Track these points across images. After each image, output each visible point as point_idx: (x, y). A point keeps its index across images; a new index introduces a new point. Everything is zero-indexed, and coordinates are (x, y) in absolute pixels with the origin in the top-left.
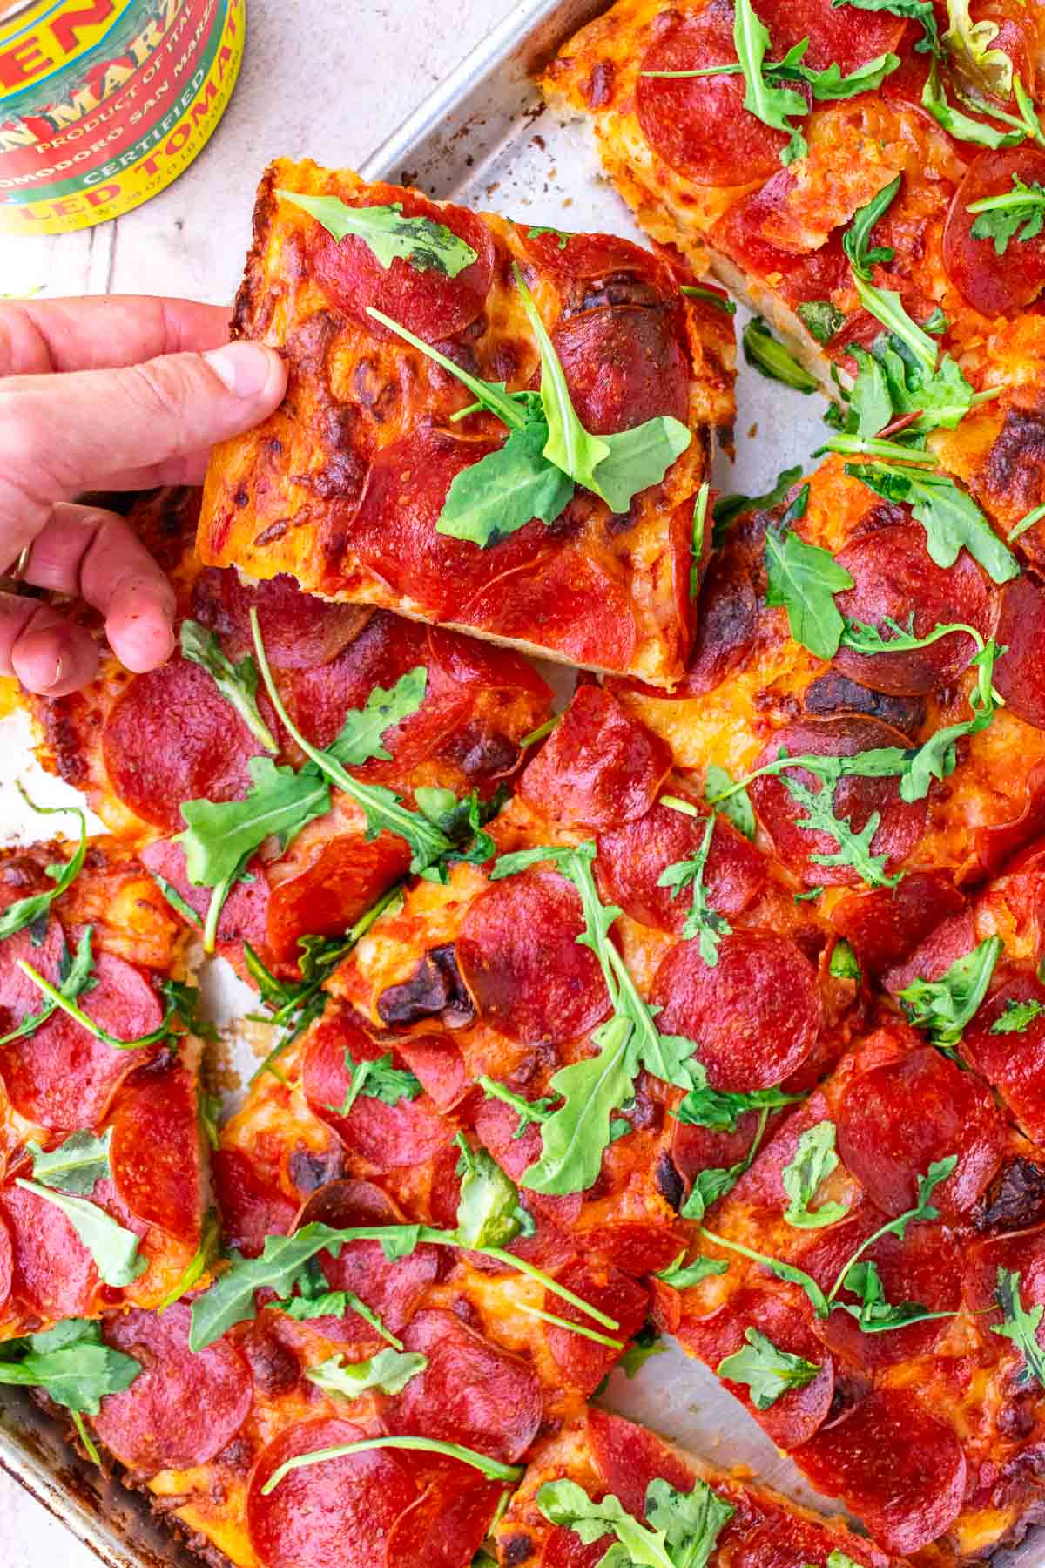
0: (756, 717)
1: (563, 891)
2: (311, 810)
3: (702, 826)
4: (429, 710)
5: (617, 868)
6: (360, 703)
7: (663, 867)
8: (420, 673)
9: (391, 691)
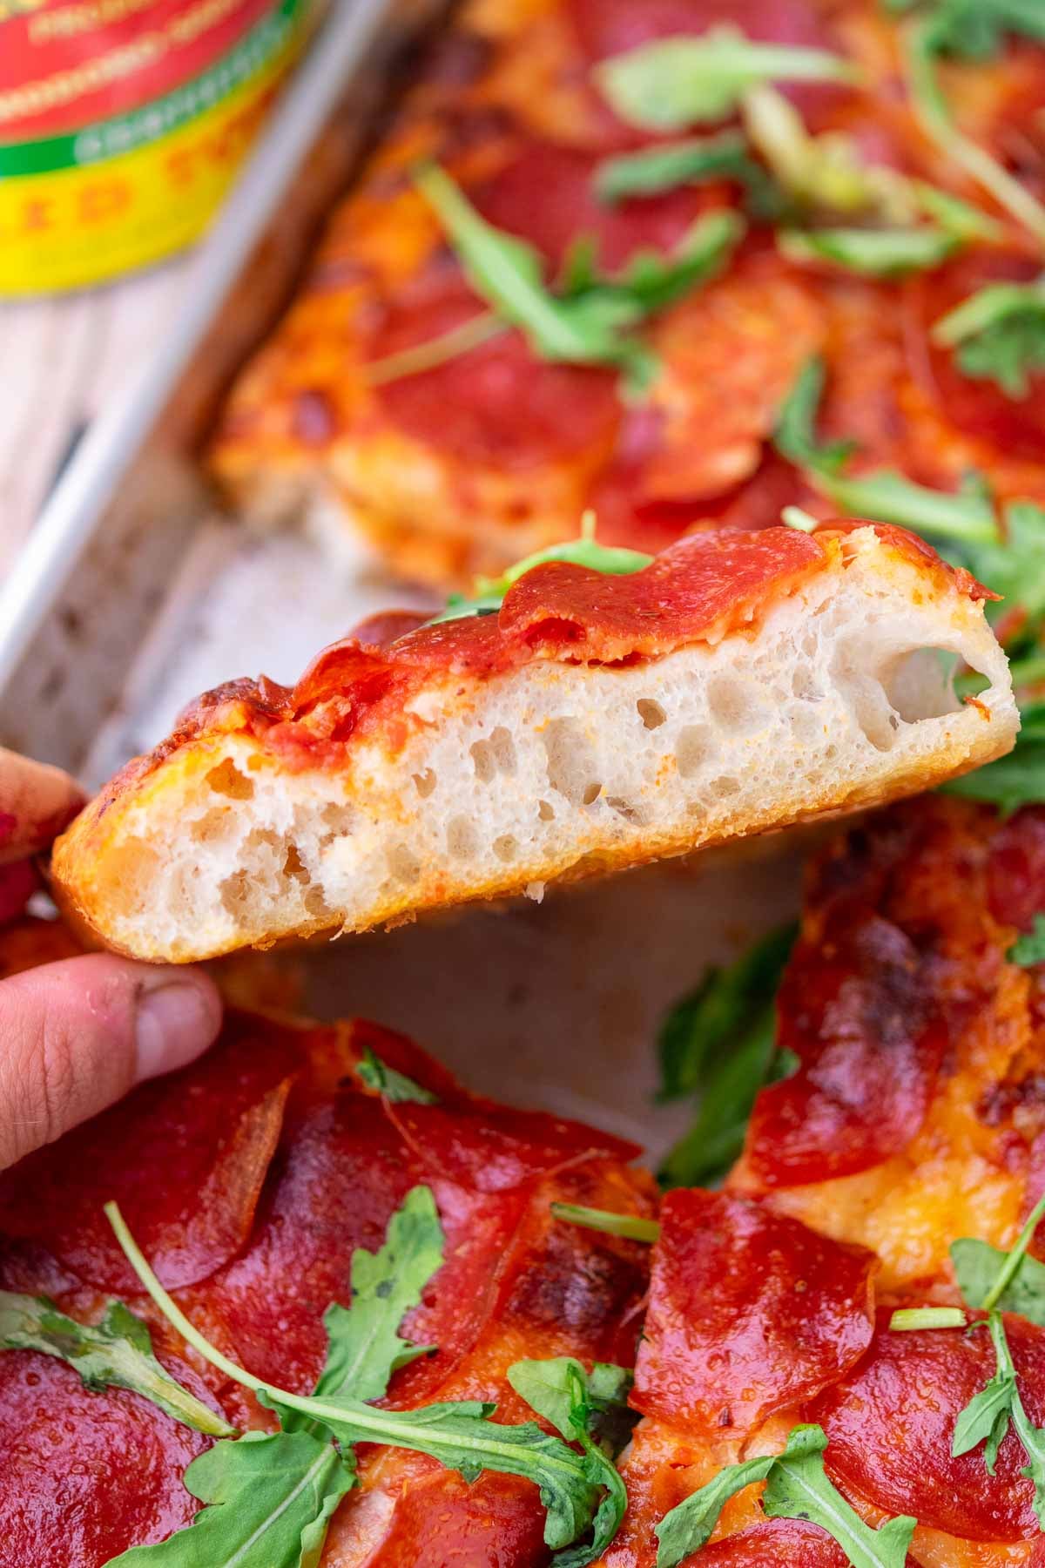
0: (996, 1140)
1: (796, 1541)
2: (326, 1489)
3: (983, 1336)
4: (462, 1251)
5: (873, 1462)
6: (340, 1291)
7: (950, 1424)
8: (420, 1201)
9: (384, 1251)
